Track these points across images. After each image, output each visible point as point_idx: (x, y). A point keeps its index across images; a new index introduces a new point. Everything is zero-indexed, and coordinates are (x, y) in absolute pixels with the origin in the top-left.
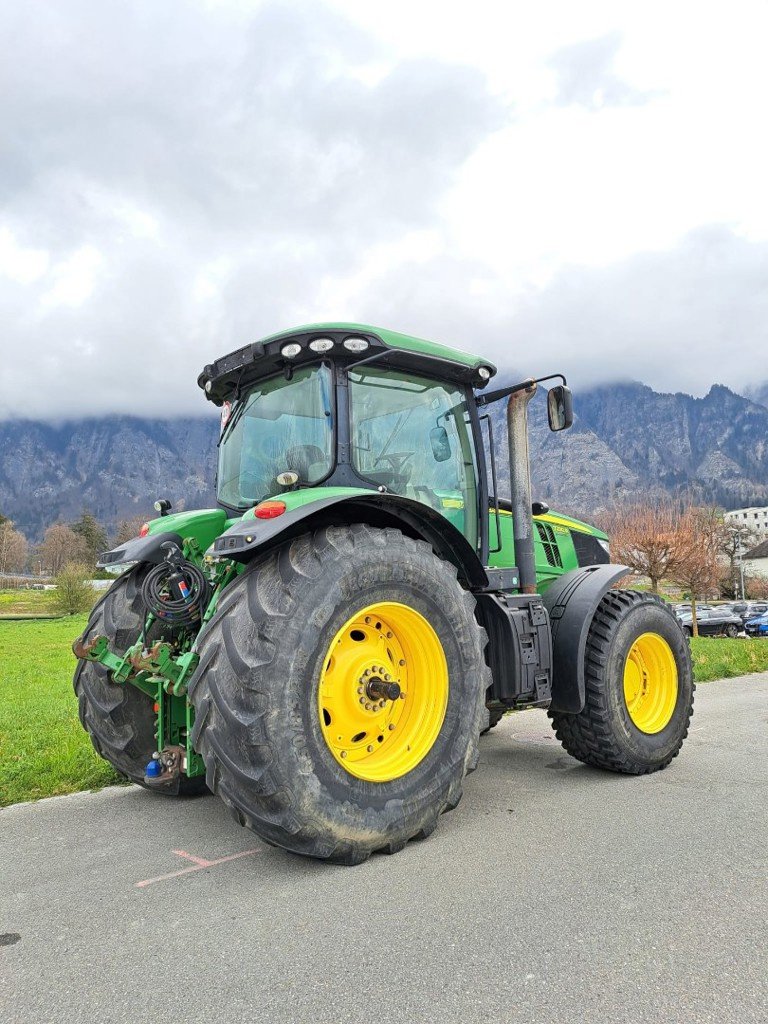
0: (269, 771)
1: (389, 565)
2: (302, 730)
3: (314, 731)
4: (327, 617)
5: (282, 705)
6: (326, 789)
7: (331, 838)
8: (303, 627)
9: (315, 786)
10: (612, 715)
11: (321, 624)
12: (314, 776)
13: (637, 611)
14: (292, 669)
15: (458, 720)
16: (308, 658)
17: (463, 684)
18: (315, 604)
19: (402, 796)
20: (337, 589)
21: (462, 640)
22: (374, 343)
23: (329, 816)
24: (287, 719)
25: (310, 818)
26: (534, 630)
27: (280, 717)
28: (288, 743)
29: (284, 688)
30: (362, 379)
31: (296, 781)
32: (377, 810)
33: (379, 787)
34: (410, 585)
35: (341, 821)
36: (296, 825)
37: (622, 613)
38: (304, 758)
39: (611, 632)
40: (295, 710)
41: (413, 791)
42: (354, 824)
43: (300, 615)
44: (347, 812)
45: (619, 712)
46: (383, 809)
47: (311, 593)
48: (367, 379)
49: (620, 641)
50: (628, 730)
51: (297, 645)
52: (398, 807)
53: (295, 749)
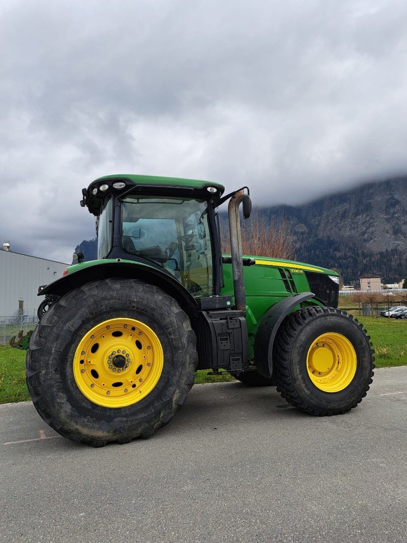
0: (41, 398)
1: (119, 299)
2: (60, 380)
3: (69, 381)
4: (76, 326)
5: (47, 368)
6: (74, 409)
7: (79, 433)
8: (61, 331)
9: (68, 408)
10: (295, 380)
11: (73, 329)
12: (67, 403)
13: (319, 319)
14: (53, 351)
15: (169, 379)
16: (64, 346)
17: (173, 360)
18: (68, 320)
19: (126, 416)
20: (84, 312)
21: (172, 336)
22: (128, 183)
23: (76, 422)
24: (50, 375)
25: (65, 422)
26: (230, 331)
27: (46, 374)
28: (51, 386)
29: (48, 360)
30: (138, 201)
31: (56, 405)
32: (108, 422)
33: (113, 411)
34: (135, 309)
35: (84, 426)
36: (58, 425)
37: (306, 322)
38: (61, 394)
39: (296, 333)
40: (55, 371)
41: (134, 414)
42: (93, 428)
43: (60, 325)
44: (88, 422)
45: (300, 379)
46: (112, 421)
47: (67, 314)
48: (141, 201)
49: (303, 337)
50: (308, 389)
51: (57, 340)
52: (122, 422)
53: (55, 389)
